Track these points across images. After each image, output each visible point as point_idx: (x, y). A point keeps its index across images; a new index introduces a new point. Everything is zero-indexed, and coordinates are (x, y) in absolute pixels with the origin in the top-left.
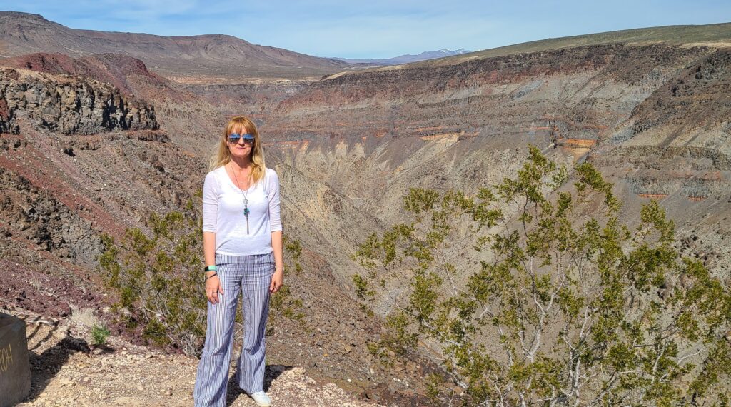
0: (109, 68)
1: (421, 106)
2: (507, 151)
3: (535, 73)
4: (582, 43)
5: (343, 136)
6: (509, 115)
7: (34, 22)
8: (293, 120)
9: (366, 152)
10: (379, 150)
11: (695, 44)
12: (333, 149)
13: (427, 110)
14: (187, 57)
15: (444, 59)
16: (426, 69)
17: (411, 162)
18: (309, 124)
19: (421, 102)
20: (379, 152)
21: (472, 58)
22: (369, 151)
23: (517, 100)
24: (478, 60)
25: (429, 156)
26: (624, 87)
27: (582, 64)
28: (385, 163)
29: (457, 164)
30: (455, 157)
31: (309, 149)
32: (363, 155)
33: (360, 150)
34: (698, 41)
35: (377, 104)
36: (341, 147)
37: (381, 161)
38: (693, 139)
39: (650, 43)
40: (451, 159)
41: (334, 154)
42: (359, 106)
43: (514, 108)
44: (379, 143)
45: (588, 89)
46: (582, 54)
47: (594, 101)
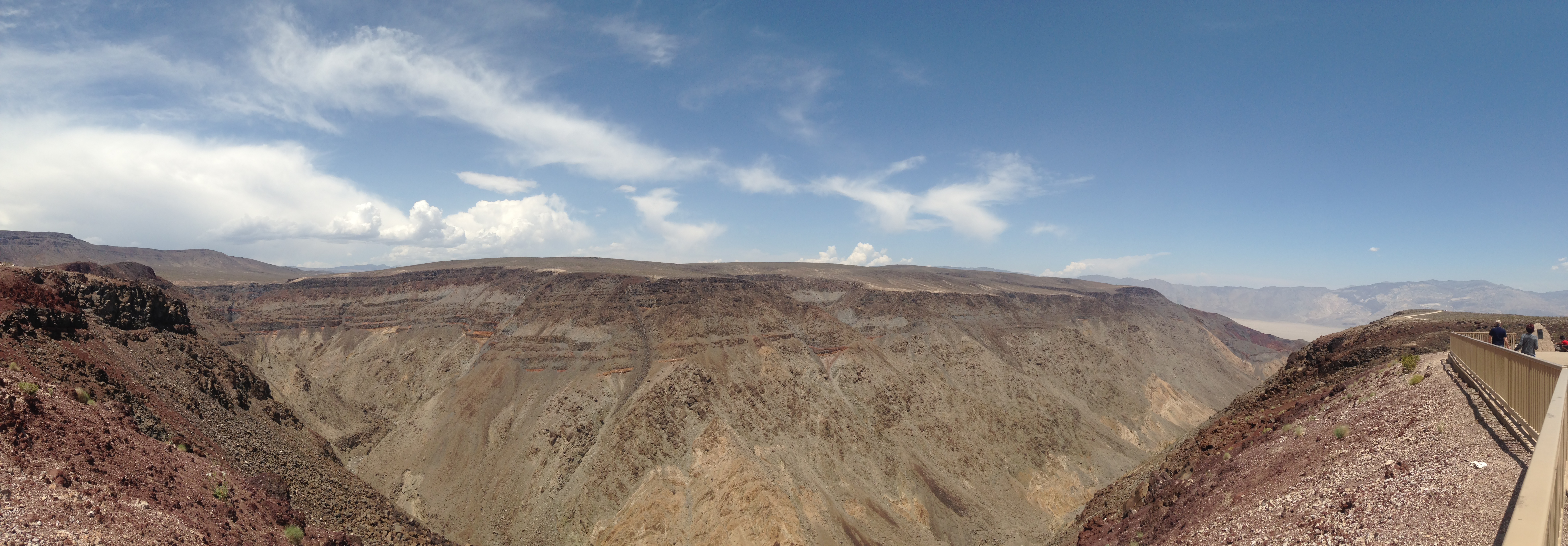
0: (126, 273)
1: (366, 306)
2: (433, 340)
3: (447, 284)
4: (474, 265)
5: (306, 326)
6: (433, 313)
7: (66, 240)
8: (265, 314)
9: (324, 340)
10: (335, 337)
11: (545, 270)
12: (298, 337)
13: (371, 309)
14: (179, 266)
15: (381, 271)
16: (368, 278)
17: (359, 349)
18: (278, 316)
19: (365, 302)
20: (334, 340)
21: (401, 271)
22: (327, 337)
23: (436, 302)
24: (406, 273)
25: (373, 345)
26: (506, 295)
27: (478, 280)
28: (339, 349)
29: (398, 350)
30: (395, 345)
31: (279, 336)
32: (322, 341)
33: (319, 338)
34: (546, 268)
35: (331, 302)
36: (304, 335)
37: (337, 346)
38: (554, 331)
39: (518, 267)
40: (393, 346)
41: (298, 341)
42: (318, 303)
43: (435, 308)
44: (334, 332)
45: (483, 296)
46: (477, 272)
47: (488, 305)
